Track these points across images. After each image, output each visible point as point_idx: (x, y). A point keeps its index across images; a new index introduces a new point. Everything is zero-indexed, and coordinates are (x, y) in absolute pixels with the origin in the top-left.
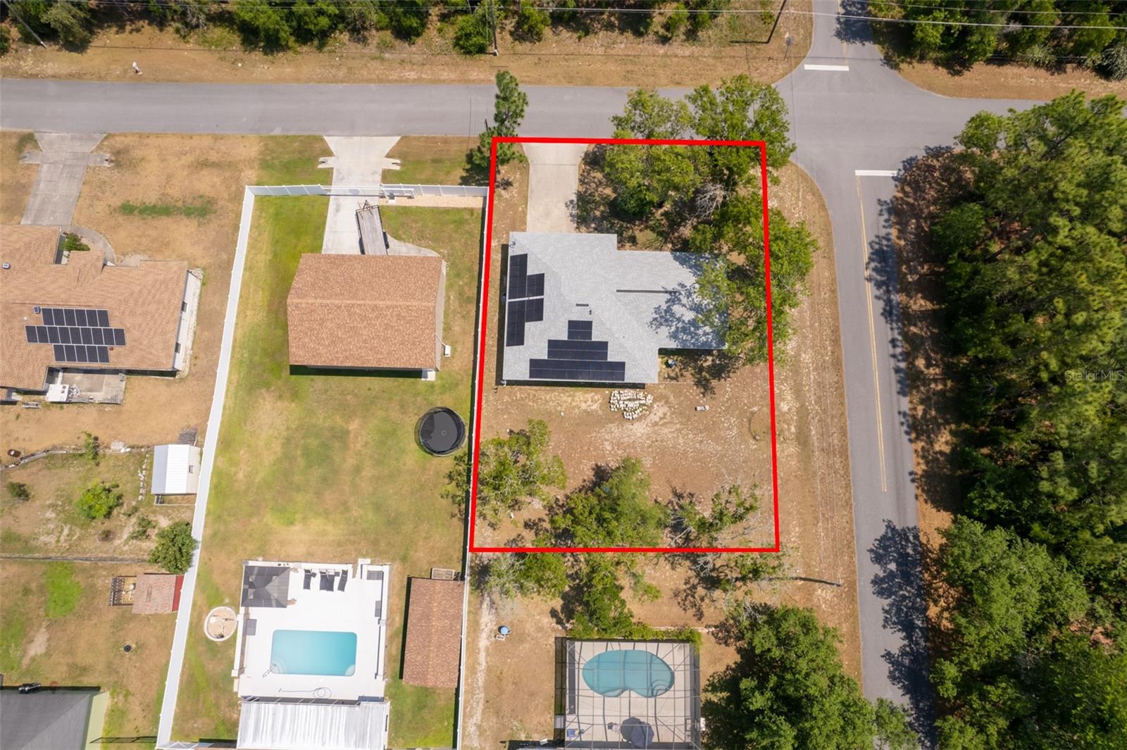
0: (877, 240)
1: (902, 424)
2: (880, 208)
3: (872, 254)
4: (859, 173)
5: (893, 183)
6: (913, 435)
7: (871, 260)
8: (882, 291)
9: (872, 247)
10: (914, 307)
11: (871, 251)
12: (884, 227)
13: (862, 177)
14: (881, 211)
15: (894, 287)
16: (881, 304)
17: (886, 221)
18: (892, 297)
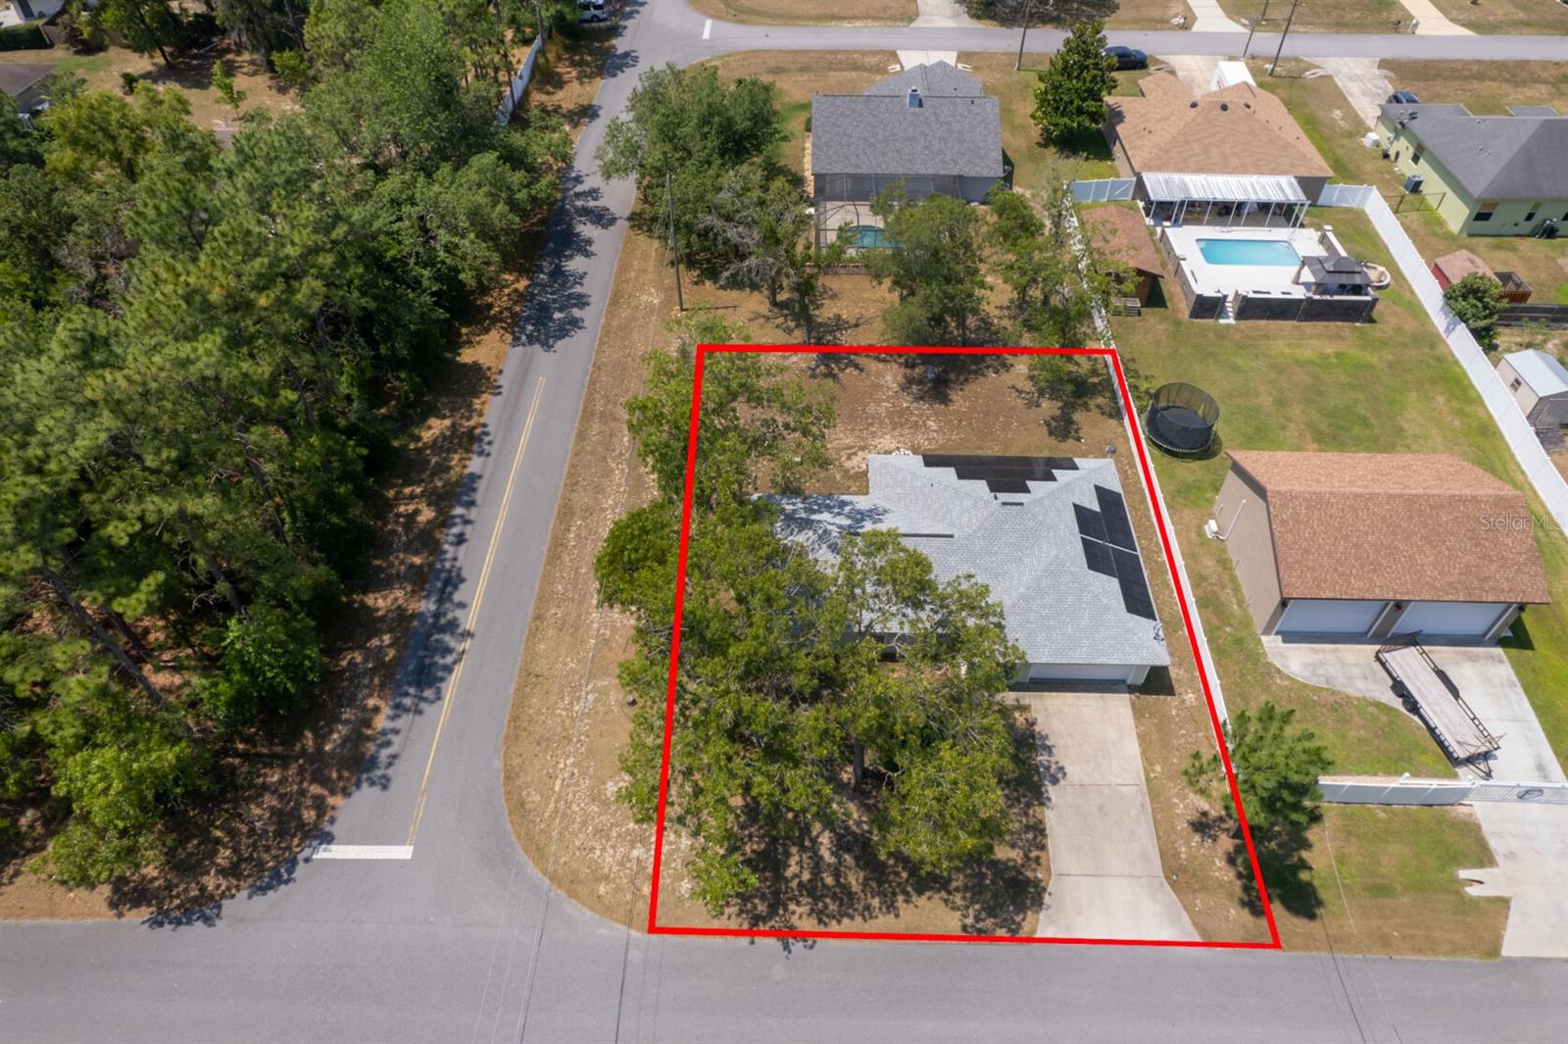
0: (422, 705)
1: (490, 443)
2: (390, 772)
3: (442, 679)
4: (403, 852)
5: (334, 829)
6: (478, 431)
7: (449, 669)
8: (450, 616)
9: (439, 692)
10: (400, 594)
11: (443, 685)
12: (396, 732)
13: (401, 842)
14: (390, 765)
15: (424, 623)
16: (457, 597)
17: (388, 744)
18: (433, 607)
